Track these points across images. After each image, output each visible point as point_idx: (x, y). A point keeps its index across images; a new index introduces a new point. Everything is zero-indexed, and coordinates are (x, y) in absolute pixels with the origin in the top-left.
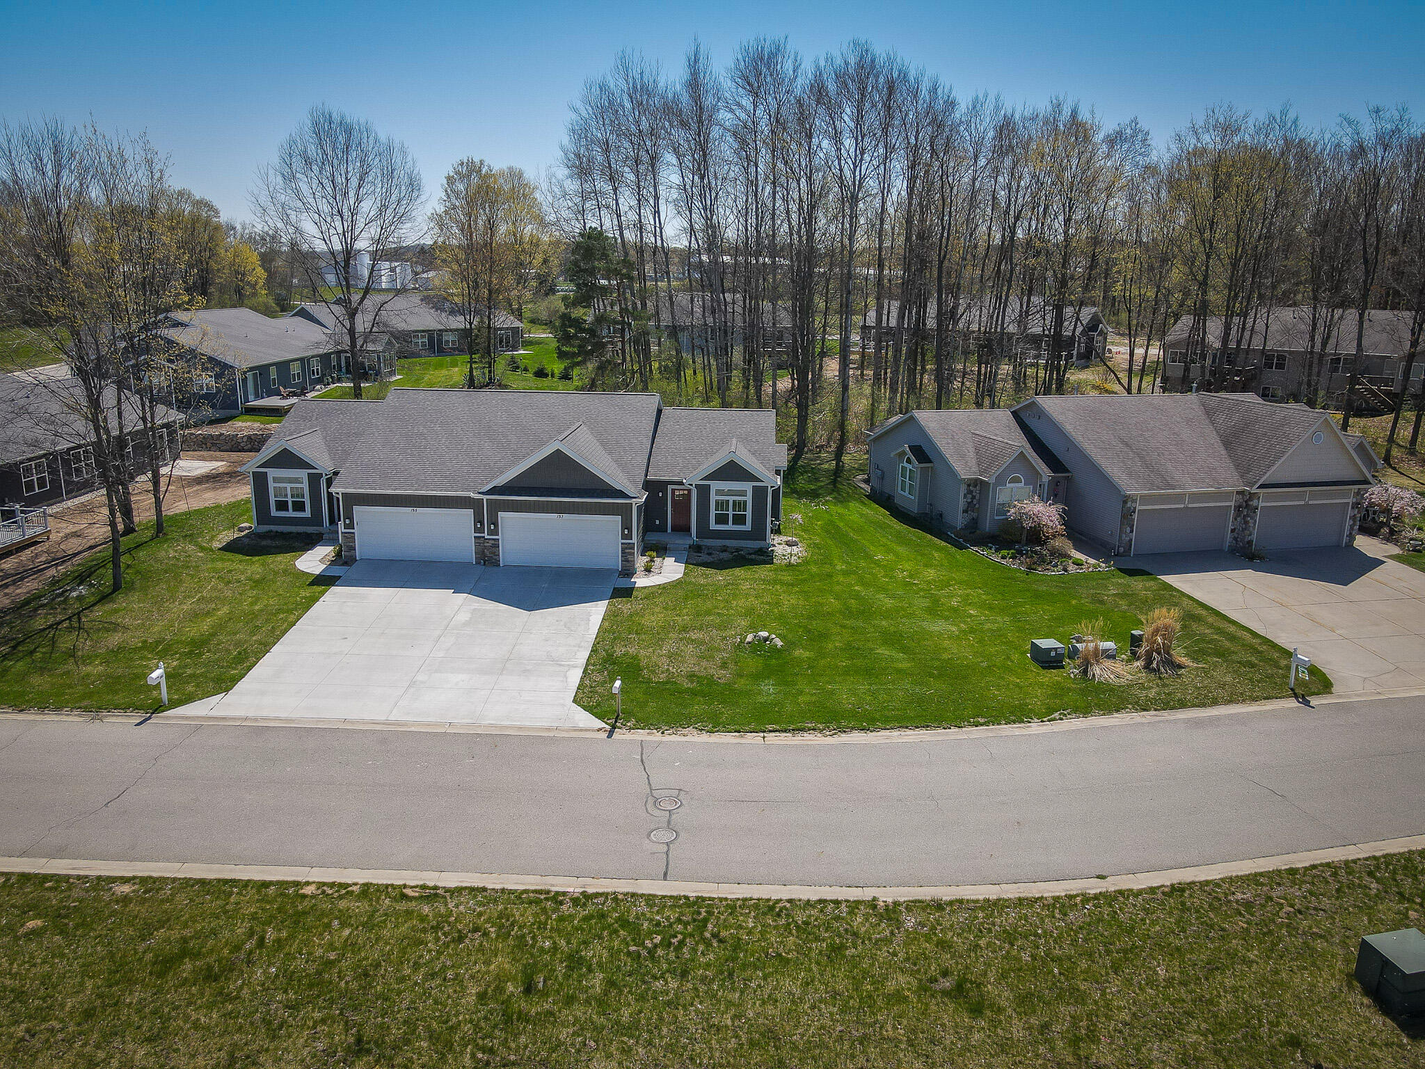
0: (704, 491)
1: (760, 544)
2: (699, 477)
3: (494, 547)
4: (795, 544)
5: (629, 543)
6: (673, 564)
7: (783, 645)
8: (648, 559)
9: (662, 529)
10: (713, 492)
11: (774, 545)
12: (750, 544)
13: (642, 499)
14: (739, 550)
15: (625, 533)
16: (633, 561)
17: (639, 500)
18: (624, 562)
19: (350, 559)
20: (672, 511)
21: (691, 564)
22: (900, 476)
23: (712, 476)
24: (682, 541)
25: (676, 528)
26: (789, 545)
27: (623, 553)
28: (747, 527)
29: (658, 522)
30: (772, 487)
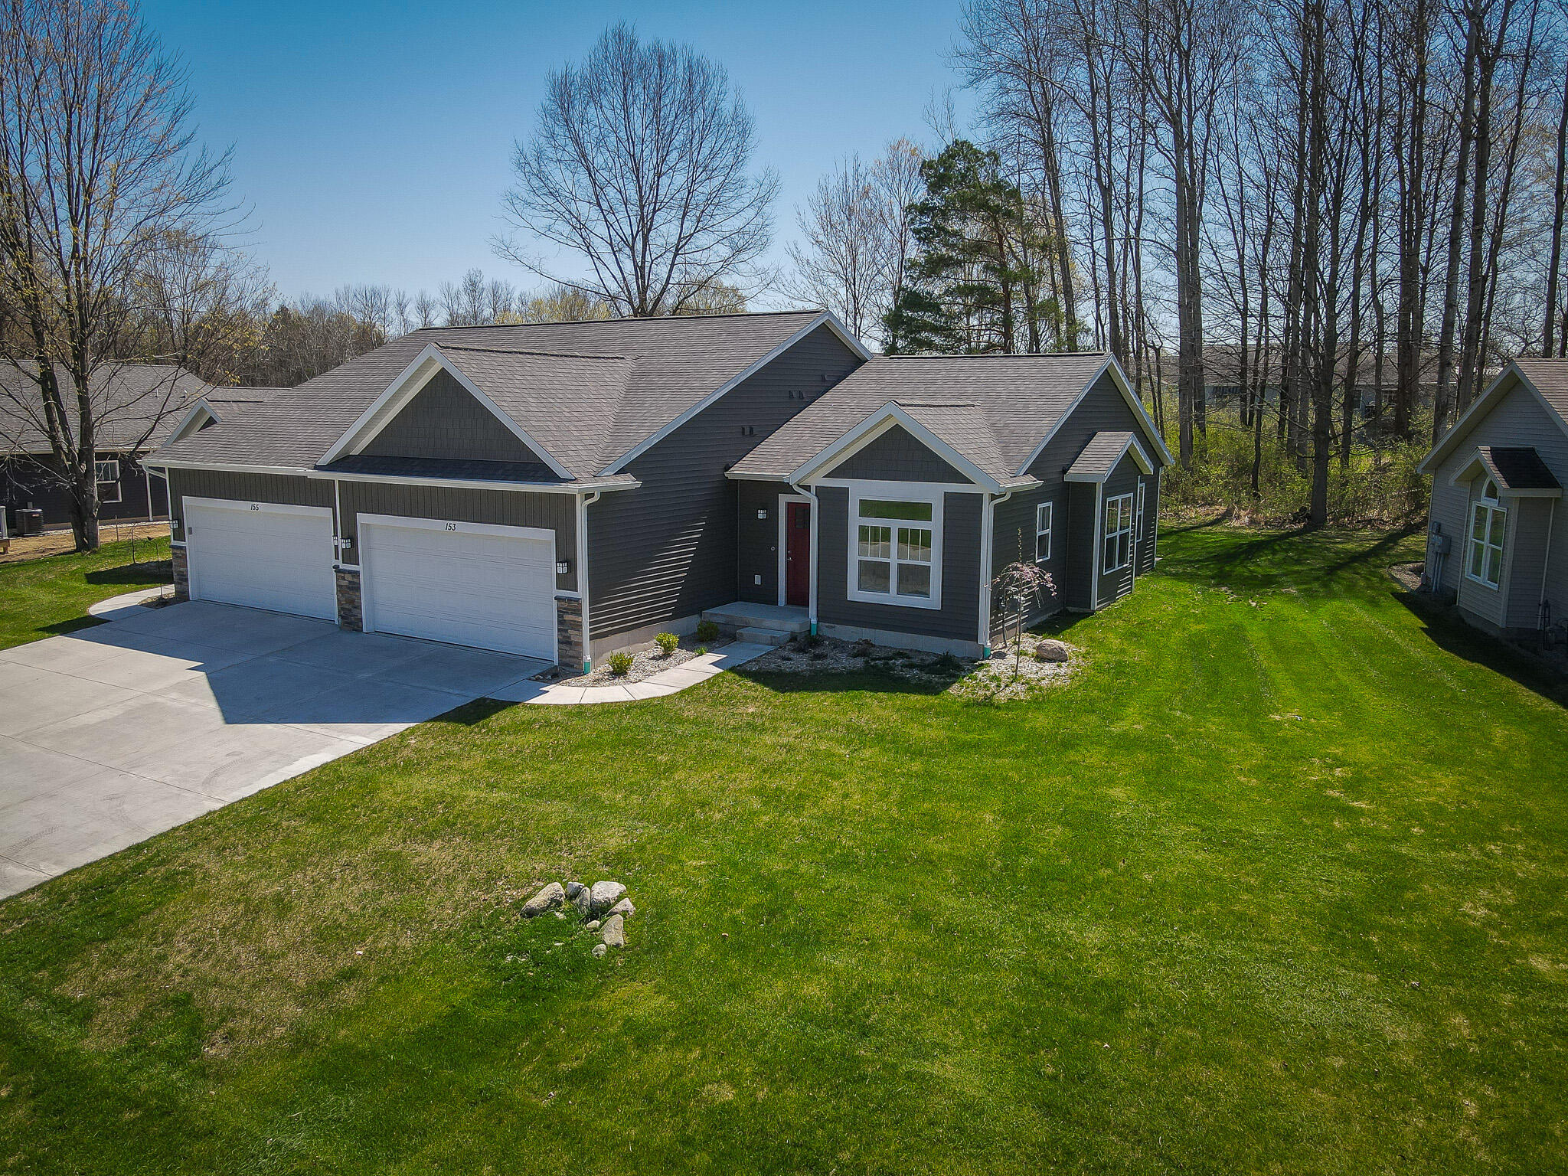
0: (834, 501)
1: (956, 647)
2: (820, 467)
3: (352, 589)
4: (1059, 657)
5: (570, 599)
6: (701, 667)
7: (618, 945)
8: (660, 651)
9: (767, 596)
10: (854, 508)
11: (1001, 655)
12: (936, 645)
13: (585, 485)
14: (900, 654)
15: (560, 571)
16: (580, 644)
17: (576, 486)
18: (563, 647)
19: (182, 596)
20: (788, 556)
21: (740, 671)
22: (1471, 534)
23: (855, 467)
24: (781, 624)
25: (798, 597)
26: (1041, 657)
27: (560, 623)
28: (933, 600)
29: (758, 580)
30: (993, 497)
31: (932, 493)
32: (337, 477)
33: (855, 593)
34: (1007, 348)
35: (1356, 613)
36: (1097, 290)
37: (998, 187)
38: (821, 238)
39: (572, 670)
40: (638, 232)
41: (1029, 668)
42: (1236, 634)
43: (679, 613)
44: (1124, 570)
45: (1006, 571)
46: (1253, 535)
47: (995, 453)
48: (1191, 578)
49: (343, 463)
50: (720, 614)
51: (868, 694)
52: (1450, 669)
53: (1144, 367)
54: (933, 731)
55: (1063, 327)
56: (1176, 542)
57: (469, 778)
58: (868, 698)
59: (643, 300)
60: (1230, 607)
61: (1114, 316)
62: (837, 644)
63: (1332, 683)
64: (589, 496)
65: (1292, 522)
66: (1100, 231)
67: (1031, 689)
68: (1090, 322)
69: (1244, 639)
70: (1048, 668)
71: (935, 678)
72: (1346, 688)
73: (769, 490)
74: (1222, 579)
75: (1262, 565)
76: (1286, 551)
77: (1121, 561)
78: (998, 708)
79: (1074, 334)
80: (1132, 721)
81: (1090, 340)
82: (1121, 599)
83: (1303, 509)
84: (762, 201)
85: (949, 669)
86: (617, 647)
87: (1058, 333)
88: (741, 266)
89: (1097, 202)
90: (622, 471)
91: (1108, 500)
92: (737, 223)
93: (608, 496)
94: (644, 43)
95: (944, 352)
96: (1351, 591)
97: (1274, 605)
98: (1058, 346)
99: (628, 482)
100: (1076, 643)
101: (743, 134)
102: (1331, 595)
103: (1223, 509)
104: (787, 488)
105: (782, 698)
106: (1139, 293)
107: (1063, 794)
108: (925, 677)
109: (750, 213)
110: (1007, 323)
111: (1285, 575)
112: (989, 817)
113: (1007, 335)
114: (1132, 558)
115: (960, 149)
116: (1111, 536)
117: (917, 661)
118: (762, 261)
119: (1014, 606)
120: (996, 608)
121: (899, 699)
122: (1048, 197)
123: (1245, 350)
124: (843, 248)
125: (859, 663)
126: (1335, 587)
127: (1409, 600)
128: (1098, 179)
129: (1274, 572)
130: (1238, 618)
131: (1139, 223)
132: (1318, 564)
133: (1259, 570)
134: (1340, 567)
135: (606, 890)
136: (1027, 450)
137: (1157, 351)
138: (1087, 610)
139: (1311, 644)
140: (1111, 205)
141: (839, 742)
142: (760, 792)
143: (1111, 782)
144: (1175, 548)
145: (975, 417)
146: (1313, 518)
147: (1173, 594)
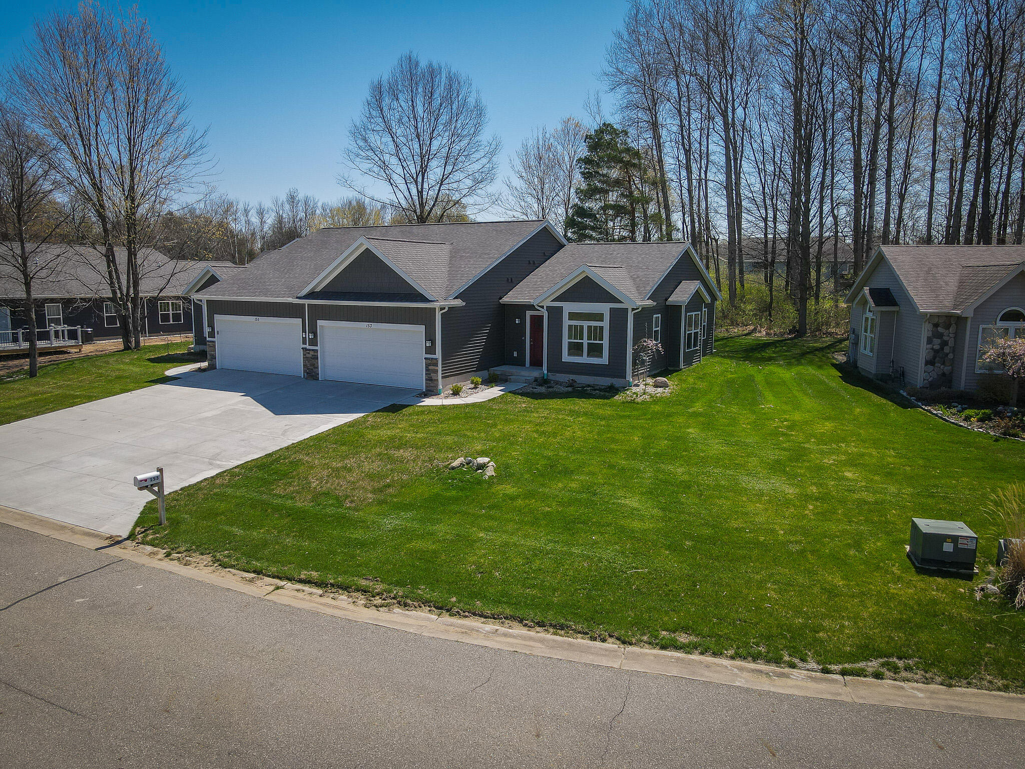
0: (556, 313)
1: (617, 382)
2: (549, 296)
3: (314, 359)
4: (664, 385)
5: (432, 359)
6: (495, 392)
7: (493, 476)
8: (473, 386)
9: (520, 362)
10: (565, 316)
11: (637, 385)
12: (605, 381)
13: (442, 304)
14: (589, 386)
15: (428, 345)
16: (437, 380)
17: (438, 304)
18: (428, 382)
19: (212, 367)
20: (531, 342)
21: (514, 393)
22: (863, 331)
23: (565, 297)
24: (529, 374)
25: (537, 362)
26: (656, 386)
27: (426, 370)
28: (605, 360)
29: (515, 354)
30: (633, 309)
31: (604, 308)
32: (307, 302)
33: (566, 358)
34: (633, 239)
35: (810, 371)
36: (683, 207)
37: (628, 150)
38: (524, 174)
39: (433, 393)
40: (420, 171)
41: (651, 390)
42: (751, 378)
43: (480, 368)
44: (696, 351)
45: (641, 342)
46: (767, 340)
47: (633, 290)
48: (731, 358)
49: (312, 295)
50: (499, 370)
51: (577, 399)
52: (845, 390)
53: (710, 250)
54: (608, 412)
55: (664, 227)
56: (726, 343)
57: (405, 430)
58: (577, 400)
59: (422, 212)
60: (749, 369)
61: (693, 222)
62: (557, 383)
63: (790, 395)
64: (442, 309)
65: (789, 334)
66: (684, 173)
67: (651, 397)
68: (680, 225)
69: (753, 380)
70: (660, 390)
71: (607, 394)
72: (796, 397)
73: (520, 309)
74: (746, 358)
75: (769, 353)
76: (782, 347)
77: (695, 346)
78: (638, 403)
79: (671, 232)
80: (698, 407)
81: (680, 235)
82: (694, 365)
83: (794, 327)
84: (492, 153)
85: (612, 391)
86: (453, 382)
87: (661, 231)
88: (479, 191)
89: (682, 157)
90: (456, 298)
91: (688, 314)
92: (477, 166)
93: (451, 309)
94: (423, 64)
95: (598, 241)
96: (811, 363)
97: (771, 368)
98: (661, 239)
99: (459, 303)
100: (673, 381)
101: (480, 115)
102: (799, 364)
103: (752, 327)
104: (531, 307)
105: (536, 402)
106: (707, 208)
107: (667, 431)
108: (603, 393)
109: (485, 161)
110: (633, 225)
111: (780, 356)
112: (636, 438)
113: (633, 232)
114: (700, 345)
115: (606, 128)
116: (689, 332)
117: (597, 387)
118: (492, 188)
119: (643, 362)
120: (634, 364)
121: (591, 401)
122: (655, 153)
123: (766, 241)
124: (536, 180)
125: (570, 389)
126: (803, 361)
127: (838, 367)
128: (683, 144)
129: (774, 355)
130: (752, 373)
131: (707, 168)
132: (798, 351)
133: (767, 355)
134: (808, 353)
135: (481, 460)
136: (649, 288)
137: (716, 241)
138: (678, 369)
139: (784, 382)
140: (690, 158)
141: (567, 415)
142: (537, 431)
143: (688, 427)
144: (725, 346)
145: (621, 273)
146: (799, 331)
147: (721, 363)
